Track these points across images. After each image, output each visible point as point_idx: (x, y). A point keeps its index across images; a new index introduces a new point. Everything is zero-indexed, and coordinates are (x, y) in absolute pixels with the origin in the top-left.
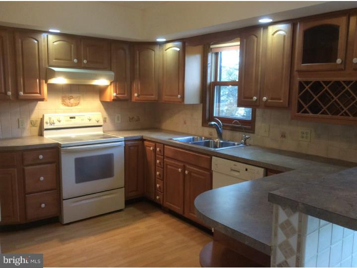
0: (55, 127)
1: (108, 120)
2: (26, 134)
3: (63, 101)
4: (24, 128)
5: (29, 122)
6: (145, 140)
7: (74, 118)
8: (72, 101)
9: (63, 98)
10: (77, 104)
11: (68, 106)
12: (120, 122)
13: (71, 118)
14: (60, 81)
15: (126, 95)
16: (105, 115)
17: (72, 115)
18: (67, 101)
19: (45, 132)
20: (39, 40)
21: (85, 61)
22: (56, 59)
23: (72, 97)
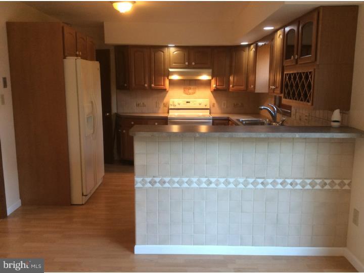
0: (176, 108)
1: (216, 105)
2: (160, 111)
3: (184, 91)
4: (159, 108)
5: (162, 104)
6: (230, 120)
7: (189, 102)
8: (191, 91)
9: (184, 88)
10: (194, 93)
11: (187, 94)
12: (225, 107)
13: (187, 102)
14: (175, 77)
15: (224, 87)
16: (214, 101)
17: (188, 100)
18: (187, 91)
19: (170, 111)
20: (165, 51)
21: (193, 64)
22: (175, 63)
23: (190, 89)
